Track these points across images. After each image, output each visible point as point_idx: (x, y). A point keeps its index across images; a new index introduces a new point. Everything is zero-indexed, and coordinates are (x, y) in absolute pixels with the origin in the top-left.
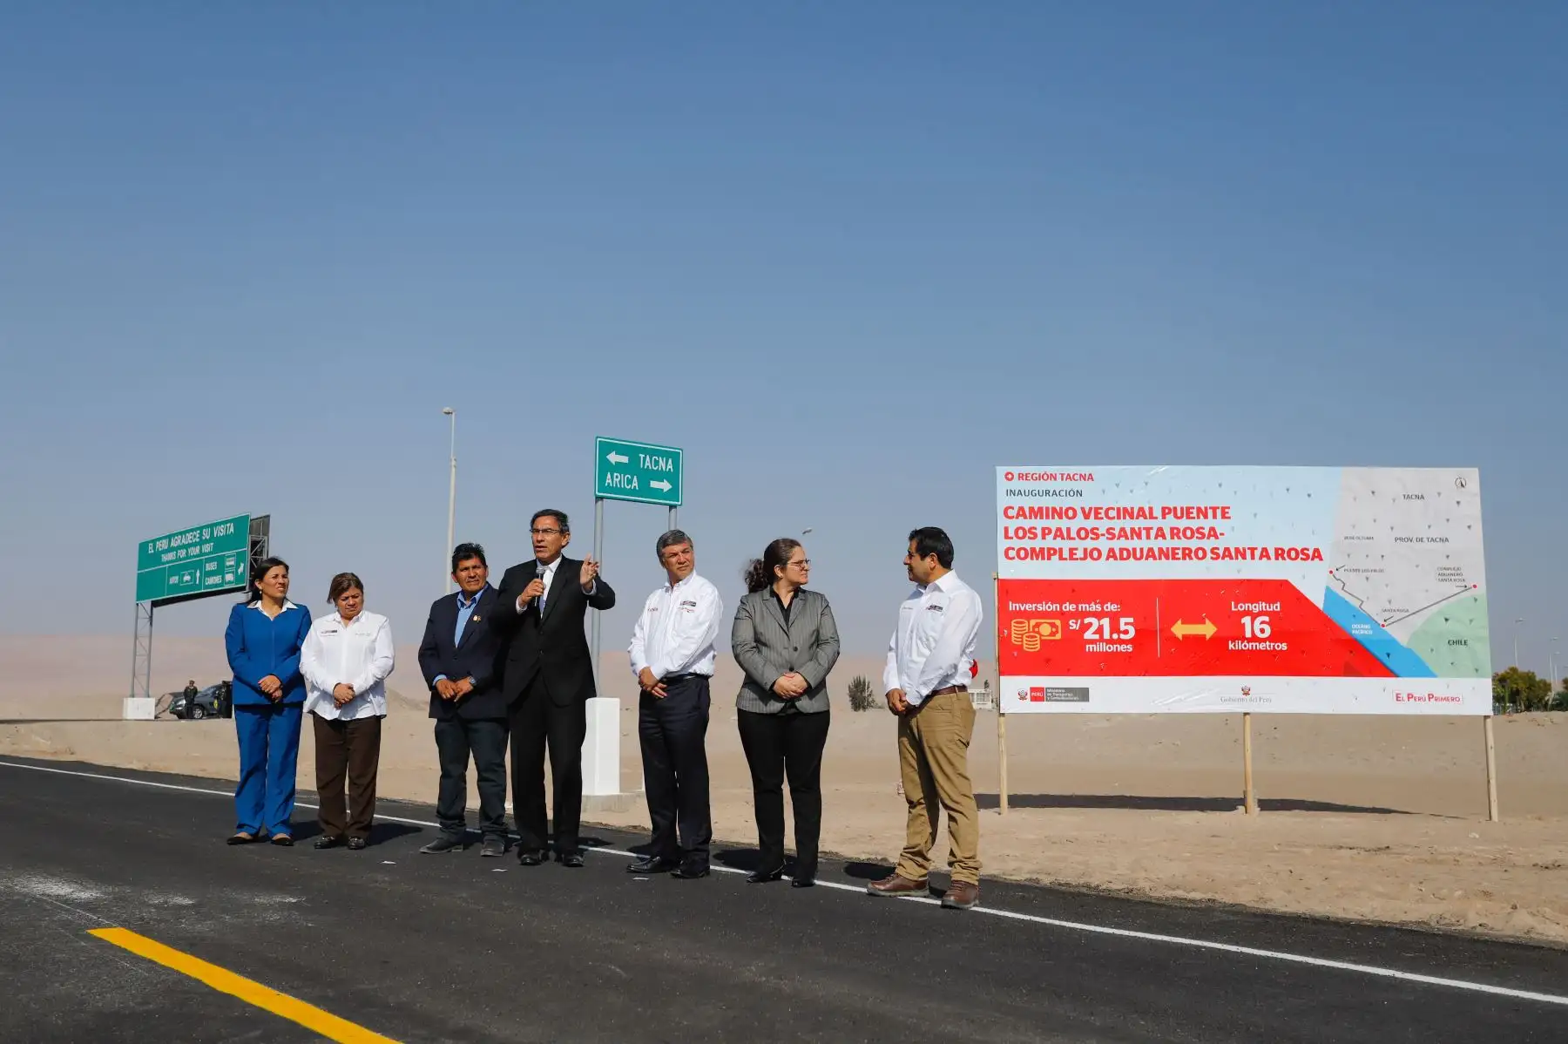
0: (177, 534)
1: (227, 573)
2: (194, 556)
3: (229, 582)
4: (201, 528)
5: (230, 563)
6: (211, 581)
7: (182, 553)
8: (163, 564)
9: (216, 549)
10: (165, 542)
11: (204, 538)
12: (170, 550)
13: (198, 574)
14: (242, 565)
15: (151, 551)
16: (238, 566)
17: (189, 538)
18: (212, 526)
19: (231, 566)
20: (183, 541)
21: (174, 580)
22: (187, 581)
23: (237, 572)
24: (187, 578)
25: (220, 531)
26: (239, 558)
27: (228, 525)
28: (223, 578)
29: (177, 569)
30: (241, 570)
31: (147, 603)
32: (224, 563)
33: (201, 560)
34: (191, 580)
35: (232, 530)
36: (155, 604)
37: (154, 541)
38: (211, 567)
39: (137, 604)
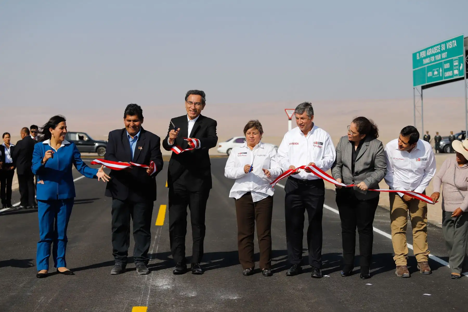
0: (429, 48)
1: (455, 69)
2: (438, 60)
3: (456, 75)
4: (440, 44)
5: (456, 63)
6: (448, 74)
7: (433, 58)
8: (425, 65)
9: (448, 56)
10: (424, 52)
11: (442, 50)
12: (427, 57)
13: (441, 71)
14: (462, 65)
15: (418, 58)
16: (460, 66)
17: (435, 50)
18: (445, 43)
19: (456, 65)
20: (433, 52)
21: (430, 74)
22: (436, 75)
23: (459, 68)
24: (436, 73)
25: (450, 45)
26: (460, 61)
27: (453, 41)
28: (453, 72)
29: (431, 68)
30: (461, 68)
31: (419, 87)
32: (453, 64)
33: (442, 62)
34: (438, 74)
35: (456, 44)
36: (423, 88)
37: (419, 52)
38: (447, 66)
39: (414, 88)
